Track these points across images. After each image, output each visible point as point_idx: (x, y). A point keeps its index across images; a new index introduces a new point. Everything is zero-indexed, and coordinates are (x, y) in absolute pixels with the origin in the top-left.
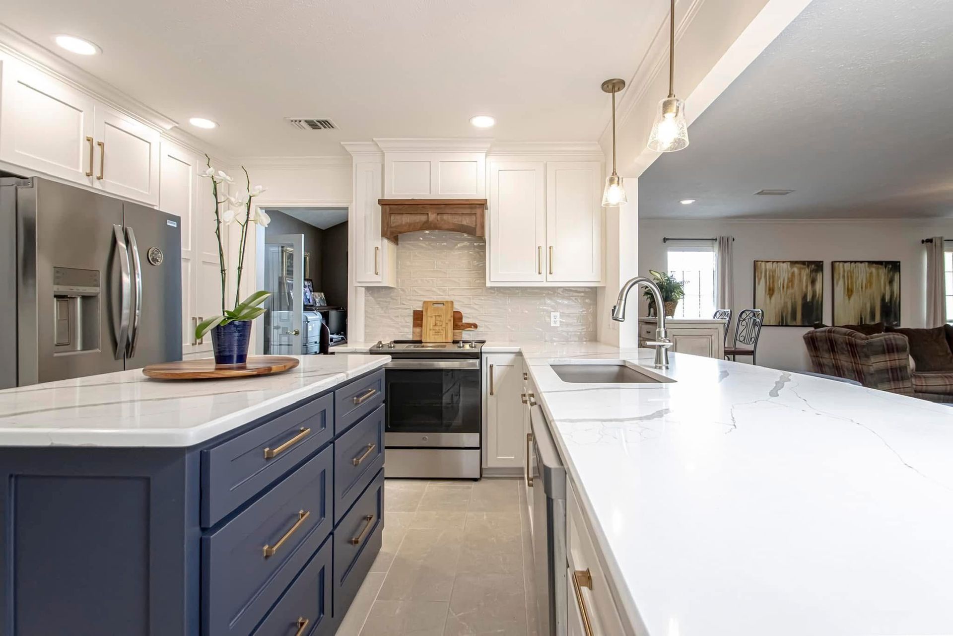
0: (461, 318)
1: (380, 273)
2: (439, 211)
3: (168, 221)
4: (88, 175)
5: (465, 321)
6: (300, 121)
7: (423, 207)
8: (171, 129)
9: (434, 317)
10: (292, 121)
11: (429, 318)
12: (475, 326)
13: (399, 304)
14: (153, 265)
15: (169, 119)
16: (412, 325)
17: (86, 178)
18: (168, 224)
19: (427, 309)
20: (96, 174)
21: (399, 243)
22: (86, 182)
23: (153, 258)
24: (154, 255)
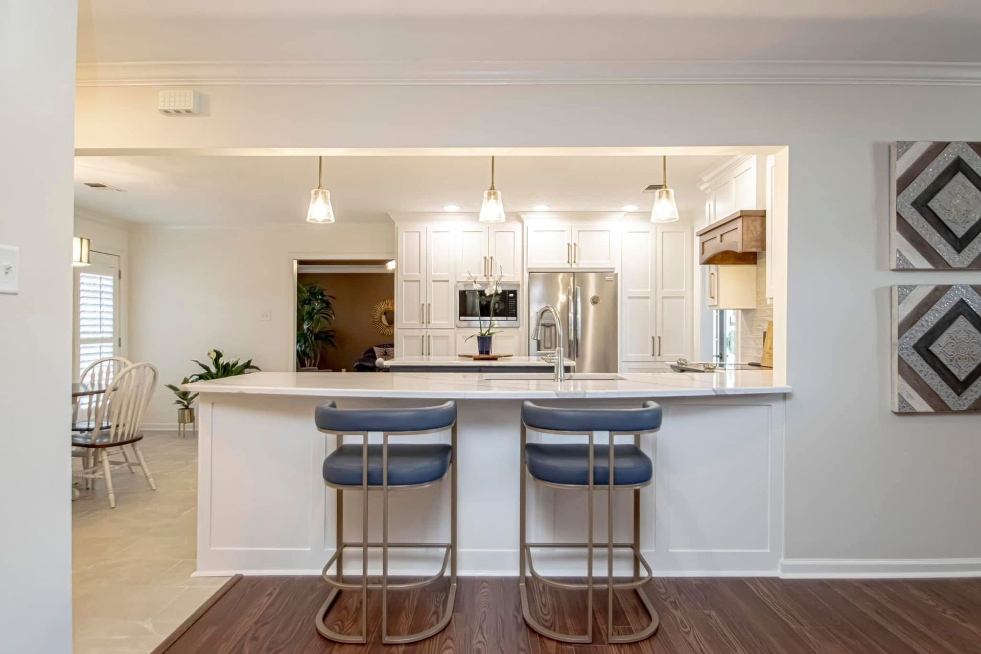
2: (721, 233)
8: (625, 215)
14: (594, 305)
15: (617, 212)
17: (568, 264)
18: (606, 279)
20: (573, 260)
21: (758, 261)
22: (568, 266)
23: (594, 302)
24: (594, 300)
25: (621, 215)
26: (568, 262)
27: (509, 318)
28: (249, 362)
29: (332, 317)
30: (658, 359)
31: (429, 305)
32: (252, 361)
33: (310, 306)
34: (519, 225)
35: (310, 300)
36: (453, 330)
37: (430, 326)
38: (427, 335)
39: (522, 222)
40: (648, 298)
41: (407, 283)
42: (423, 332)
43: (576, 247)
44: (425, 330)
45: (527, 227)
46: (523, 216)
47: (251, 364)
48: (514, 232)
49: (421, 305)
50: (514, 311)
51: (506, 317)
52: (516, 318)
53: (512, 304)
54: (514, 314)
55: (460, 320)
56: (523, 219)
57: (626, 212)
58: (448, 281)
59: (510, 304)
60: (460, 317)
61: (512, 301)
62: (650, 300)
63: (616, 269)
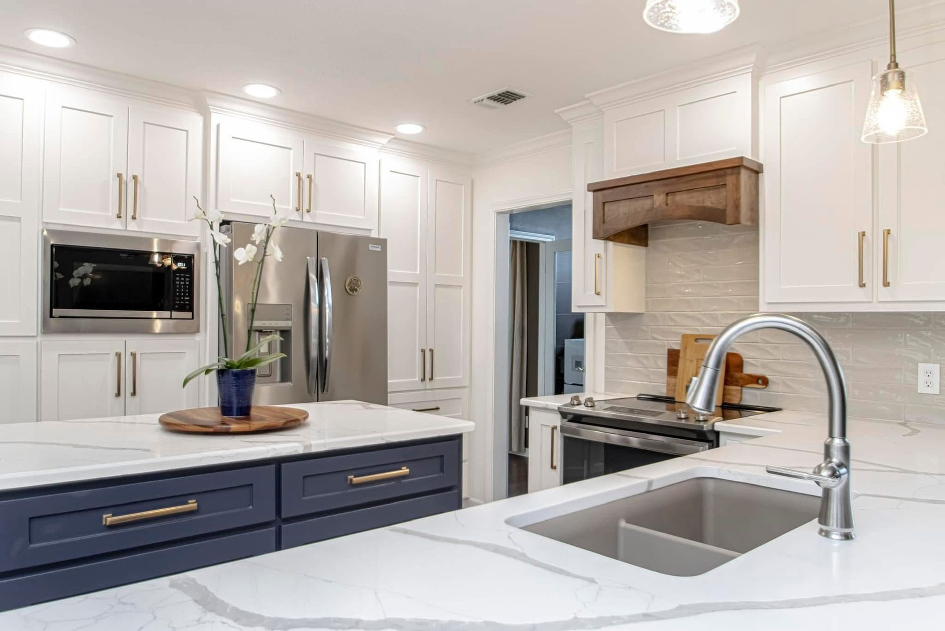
0: (740, 366)
1: (603, 293)
2: (668, 190)
3: (370, 245)
4: (298, 210)
5: (748, 370)
6: (483, 100)
7: (646, 187)
8: (389, 141)
9: (695, 361)
10: (475, 102)
11: (688, 363)
12: (765, 381)
13: (649, 337)
14: (350, 295)
15: (381, 132)
16: (665, 371)
17: (296, 213)
18: (370, 249)
19: (686, 348)
20: (305, 207)
21: (649, 242)
22: (296, 216)
23: (351, 288)
24: (352, 285)
25: (384, 140)
27: (174, 314)
30: (429, 385)
34: (199, 120)
36: (34, 341)
39: (205, 113)
40: (416, 284)
43: (312, 184)
45: (218, 126)
46: (209, 102)
48: (187, 131)
50: (188, 298)
51: (170, 312)
52: (191, 313)
53: (182, 283)
54: (188, 307)
55: (51, 316)
56: (210, 107)
57: (393, 137)
58: (19, 219)
59: (178, 283)
60: (54, 309)
61: (183, 277)
62: (418, 288)
63: (373, 231)
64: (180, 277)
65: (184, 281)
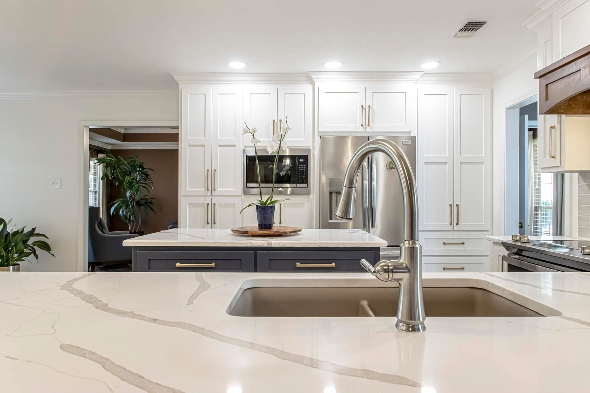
3: (404, 141)
7: (576, 64)
8: (421, 76)
15: (415, 72)
18: (404, 143)
20: (367, 123)
22: (361, 129)
23: (390, 167)
24: (391, 165)
25: (417, 76)
26: (362, 126)
27: (299, 185)
28: (34, 230)
29: (151, 187)
30: (456, 228)
31: (215, 171)
32: (36, 229)
33: (130, 177)
34: (310, 87)
35: (130, 172)
36: (240, 198)
37: (216, 193)
38: (213, 203)
39: (312, 83)
40: (446, 163)
41: (192, 148)
42: (209, 200)
43: (370, 110)
44: (210, 198)
45: (318, 88)
46: (313, 77)
47: (36, 232)
48: (304, 94)
49: (206, 170)
50: (305, 177)
51: (296, 184)
52: (306, 184)
53: (302, 169)
54: (305, 181)
55: (247, 187)
56: (314, 79)
57: (424, 73)
58: (235, 146)
59: (300, 169)
60: (247, 184)
61: (302, 166)
62: (447, 166)
63: (412, 133)
64: (301, 166)
65: (303, 168)
